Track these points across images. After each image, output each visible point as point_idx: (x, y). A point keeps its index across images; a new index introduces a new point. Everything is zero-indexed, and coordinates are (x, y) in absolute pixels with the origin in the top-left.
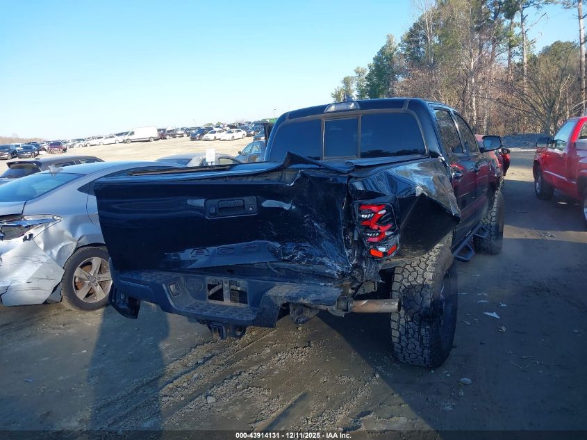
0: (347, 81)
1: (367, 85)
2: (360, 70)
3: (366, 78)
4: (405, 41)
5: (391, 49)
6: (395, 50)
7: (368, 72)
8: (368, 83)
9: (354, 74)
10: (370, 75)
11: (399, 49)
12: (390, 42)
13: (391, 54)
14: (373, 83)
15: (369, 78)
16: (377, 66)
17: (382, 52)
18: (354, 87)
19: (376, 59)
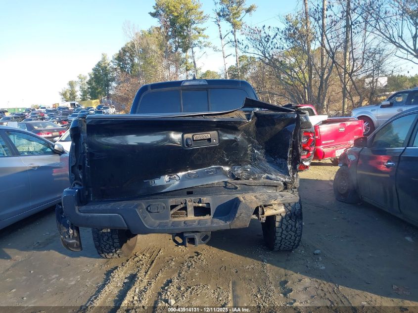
0: (71, 84)
1: (89, 88)
2: (82, 77)
3: (87, 83)
4: (116, 59)
5: (105, 63)
6: (109, 64)
7: (88, 78)
8: (89, 86)
9: (77, 79)
10: (90, 81)
11: (112, 64)
12: (104, 59)
13: (106, 67)
14: (93, 87)
15: (89, 83)
16: (95, 74)
17: (99, 65)
18: (77, 88)
19: (94, 70)
